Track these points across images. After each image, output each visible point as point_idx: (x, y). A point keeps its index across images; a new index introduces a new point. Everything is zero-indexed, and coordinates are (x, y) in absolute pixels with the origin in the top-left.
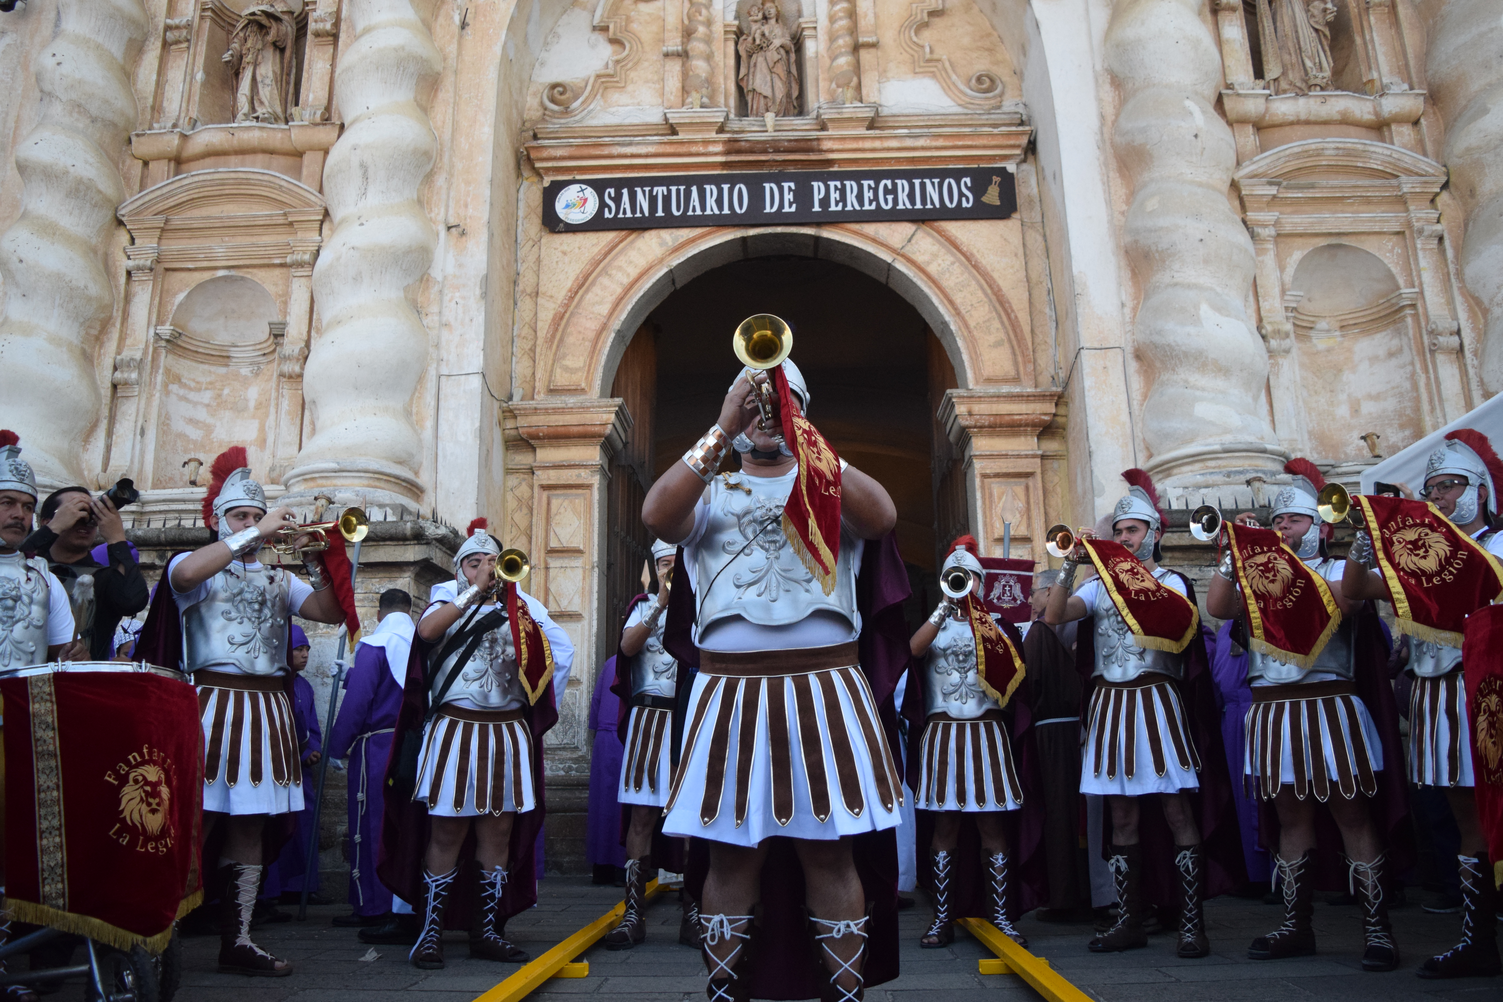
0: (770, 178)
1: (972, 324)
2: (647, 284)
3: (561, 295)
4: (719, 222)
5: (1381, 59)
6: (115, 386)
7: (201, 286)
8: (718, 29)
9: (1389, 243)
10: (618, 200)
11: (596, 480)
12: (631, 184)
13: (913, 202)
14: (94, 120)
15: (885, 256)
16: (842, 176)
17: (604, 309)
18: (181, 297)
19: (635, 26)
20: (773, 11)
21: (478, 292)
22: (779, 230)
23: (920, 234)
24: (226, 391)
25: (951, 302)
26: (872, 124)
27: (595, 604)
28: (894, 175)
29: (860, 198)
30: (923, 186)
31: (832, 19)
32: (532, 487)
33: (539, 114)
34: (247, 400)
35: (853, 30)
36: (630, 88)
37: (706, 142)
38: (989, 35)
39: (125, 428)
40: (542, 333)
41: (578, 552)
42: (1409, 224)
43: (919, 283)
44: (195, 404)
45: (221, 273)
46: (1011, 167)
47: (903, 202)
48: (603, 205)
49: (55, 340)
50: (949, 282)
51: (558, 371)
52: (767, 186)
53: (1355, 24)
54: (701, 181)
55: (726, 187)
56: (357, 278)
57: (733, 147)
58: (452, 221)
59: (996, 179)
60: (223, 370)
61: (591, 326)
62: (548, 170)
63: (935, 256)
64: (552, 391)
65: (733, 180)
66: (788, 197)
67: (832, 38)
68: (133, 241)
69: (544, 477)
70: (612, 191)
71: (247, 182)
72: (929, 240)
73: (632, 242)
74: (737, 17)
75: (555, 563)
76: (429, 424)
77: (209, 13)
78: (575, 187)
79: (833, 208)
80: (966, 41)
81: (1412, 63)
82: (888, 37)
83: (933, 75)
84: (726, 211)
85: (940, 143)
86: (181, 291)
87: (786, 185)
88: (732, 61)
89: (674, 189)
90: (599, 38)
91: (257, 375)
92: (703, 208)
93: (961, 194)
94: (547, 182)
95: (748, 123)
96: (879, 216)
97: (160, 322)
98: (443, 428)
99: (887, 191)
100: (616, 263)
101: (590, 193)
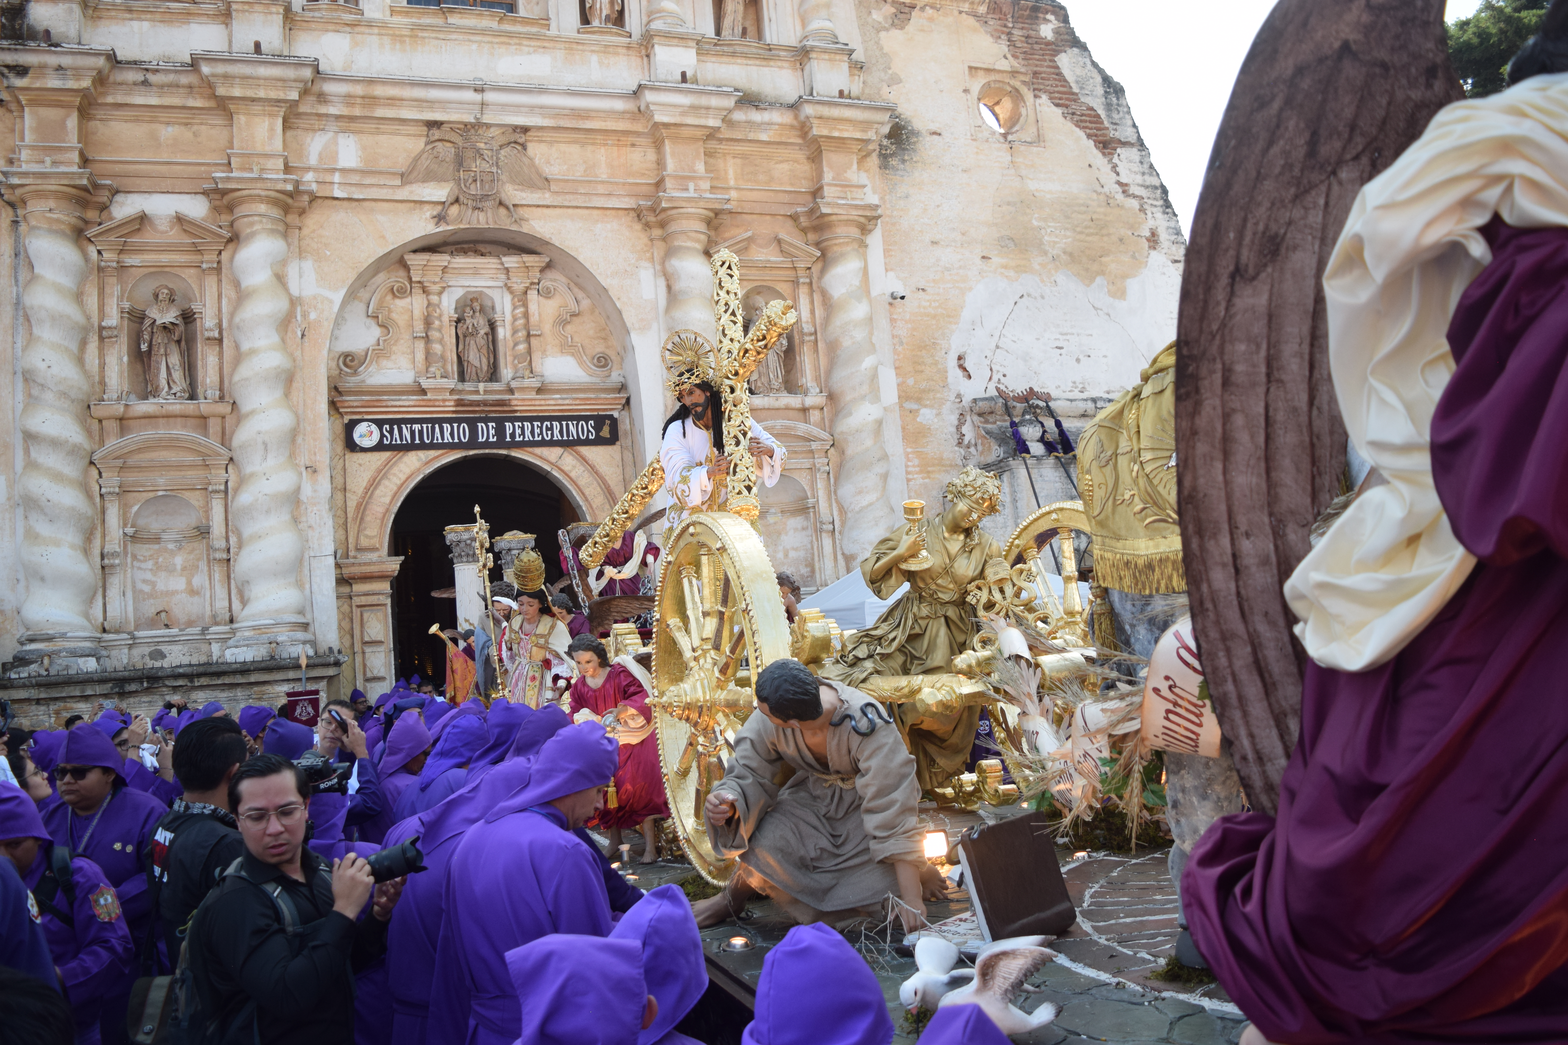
0: (481, 420)
1: (594, 506)
2: (412, 485)
3: (360, 491)
4: (452, 447)
5: (808, 372)
6: (103, 568)
7: (148, 501)
8: (446, 319)
9: (804, 474)
10: (391, 432)
11: (388, 601)
12: (399, 422)
13: (562, 436)
14: (73, 401)
15: (547, 467)
16: (522, 419)
17: (387, 500)
18: (135, 508)
19: (394, 316)
20: (478, 308)
21: (327, 507)
22: (487, 451)
23: (566, 454)
24: (160, 560)
25: (583, 494)
26: (539, 391)
27: (393, 671)
28: (551, 419)
29: (532, 432)
30: (567, 425)
31: (515, 319)
32: (351, 607)
33: (337, 372)
34: (175, 565)
35: (527, 326)
36: (393, 357)
37: (444, 400)
38: (604, 329)
39: (113, 592)
40: (350, 515)
41: (381, 642)
42: (814, 465)
43: (566, 483)
44: (145, 570)
45: (160, 493)
46: (616, 414)
47: (557, 436)
48: (382, 436)
49: (73, 547)
50: (582, 482)
51: (362, 538)
52: (479, 425)
53: (797, 349)
54: (441, 421)
55: (455, 425)
56: (268, 512)
57: (459, 403)
58: (308, 464)
59: (608, 422)
60: (156, 547)
61: (380, 510)
62: (347, 413)
63: (574, 467)
64: (358, 550)
65: (459, 421)
66: (492, 432)
67: (515, 332)
68: (100, 474)
69: (357, 601)
70: (388, 426)
71: (177, 439)
72: (571, 457)
73: (401, 458)
74: (456, 312)
75: (368, 650)
76: (307, 586)
77: (126, 315)
78: (365, 424)
79: (517, 439)
80: (591, 333)
81: (822, 375)
82: (547, 328)
83: (573, 355)
84: (456, 440)
85: (578, 402)
86: (135, 504)
87: (490, 424)
88: (454, 340)
89: (425, 426)
90: (372, 322)
91: (180, 549)
92: (443, 439)
93: (588, 431)
94: (346, 419)
95: (468, 386)
96: (543, 443)
97: (125, 525)
98: (315, 587)
99: (547, 429)
100: (392, 471)
101: (374, 427)
